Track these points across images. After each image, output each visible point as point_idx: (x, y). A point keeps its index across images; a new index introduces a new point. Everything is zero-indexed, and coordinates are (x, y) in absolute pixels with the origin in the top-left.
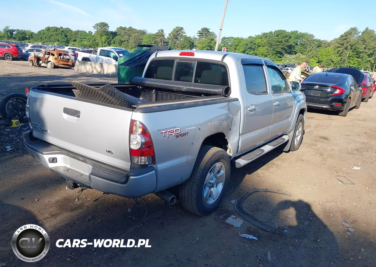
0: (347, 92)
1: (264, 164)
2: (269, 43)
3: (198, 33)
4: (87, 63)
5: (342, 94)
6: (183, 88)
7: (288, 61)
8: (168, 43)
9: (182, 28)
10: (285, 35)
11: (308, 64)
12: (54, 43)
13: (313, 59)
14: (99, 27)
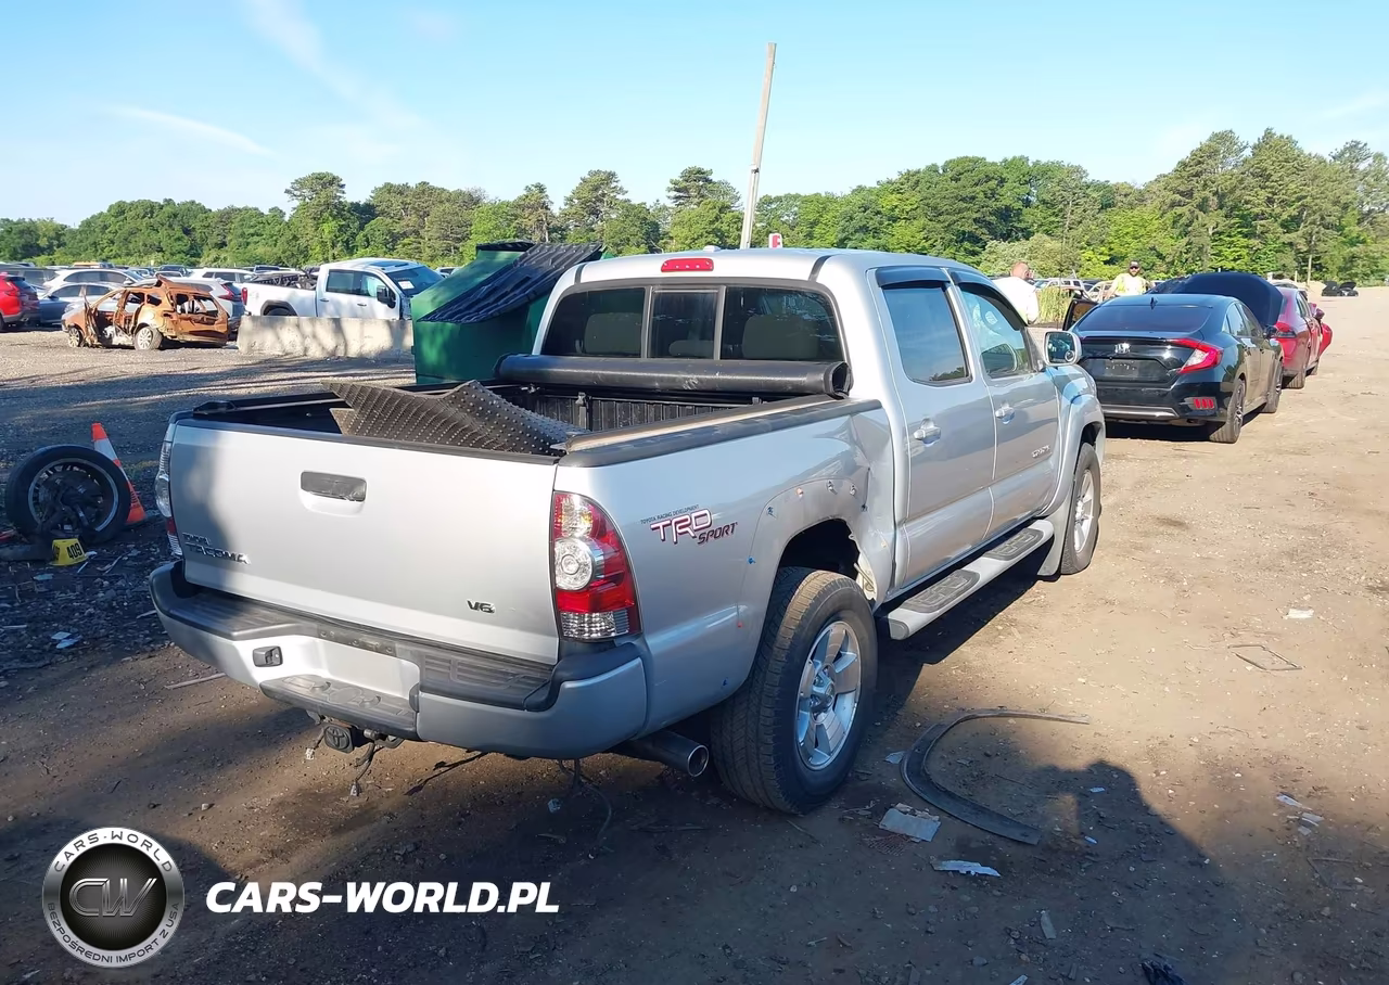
0: (1230, 357)
1: (979, 623)
2: (928, 205)
3: (669, 190)
4: (283, 321)
5: (1215, 363)
6: (685, 379)
7: (1002, 263)
8: (564, 230)
9: (611, 176)
10: (982, 176)
11: (1077, 271)
12: (145, 258)
13: (1091, 252)
14: (307, 192)
